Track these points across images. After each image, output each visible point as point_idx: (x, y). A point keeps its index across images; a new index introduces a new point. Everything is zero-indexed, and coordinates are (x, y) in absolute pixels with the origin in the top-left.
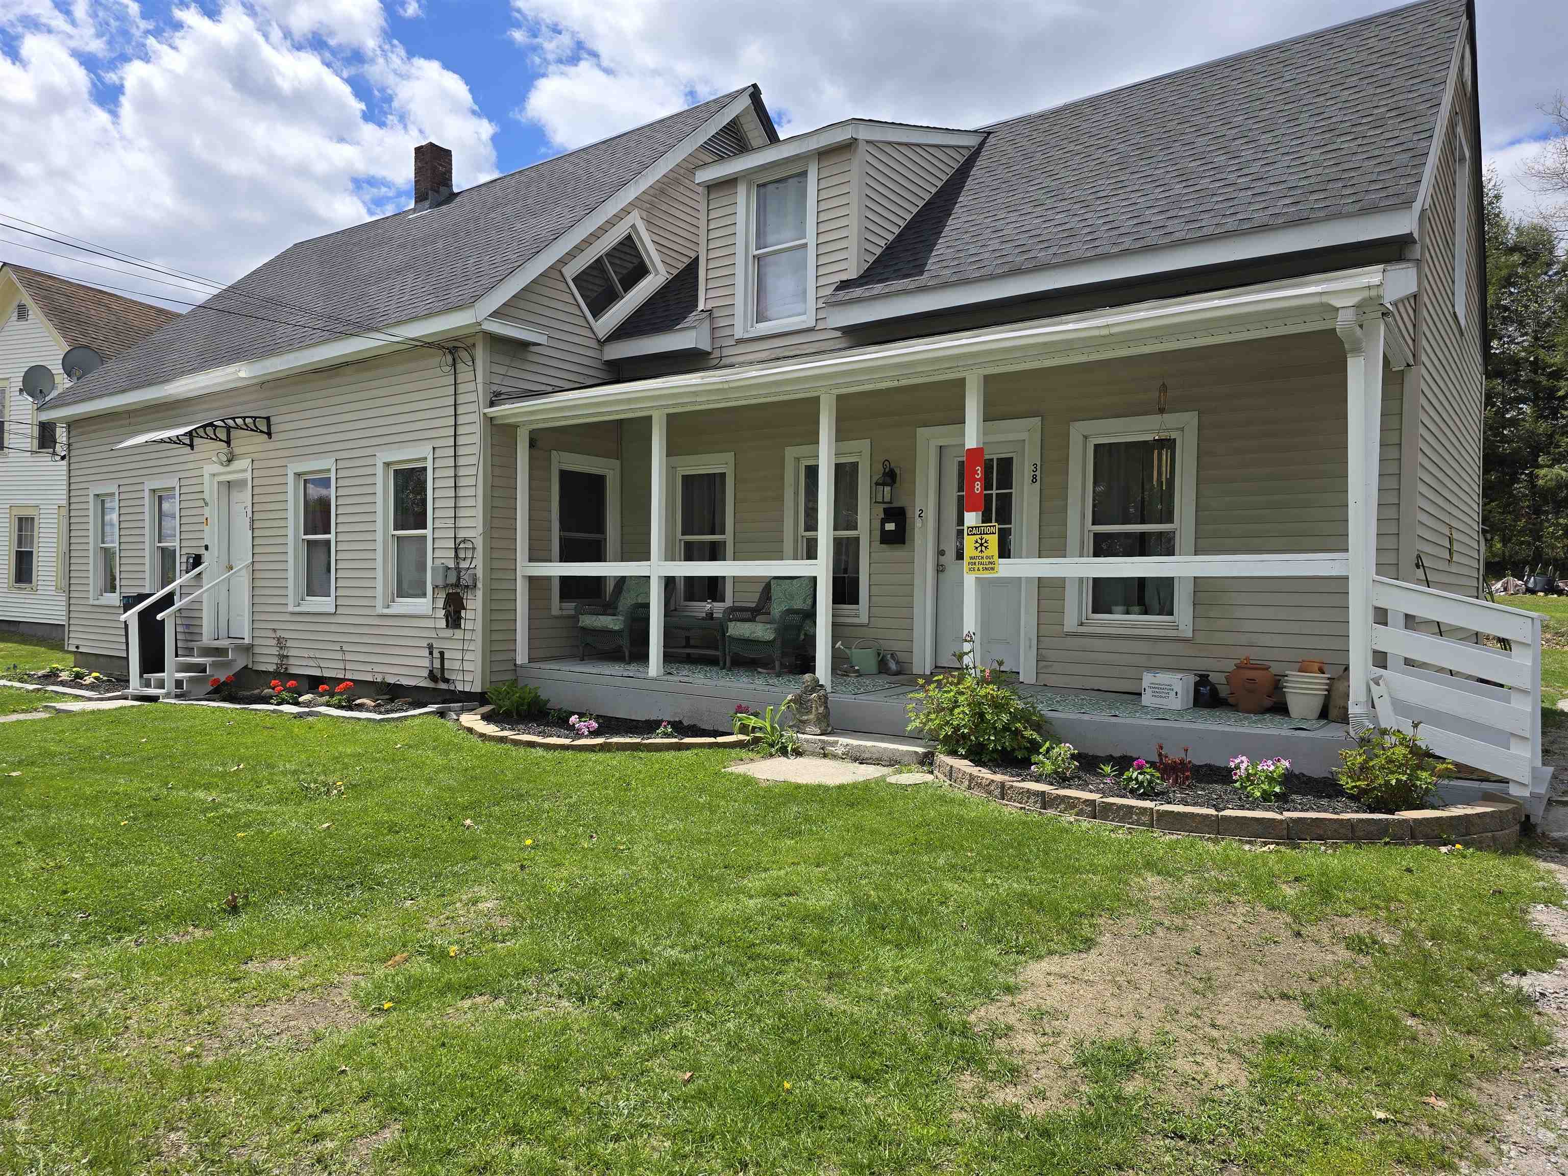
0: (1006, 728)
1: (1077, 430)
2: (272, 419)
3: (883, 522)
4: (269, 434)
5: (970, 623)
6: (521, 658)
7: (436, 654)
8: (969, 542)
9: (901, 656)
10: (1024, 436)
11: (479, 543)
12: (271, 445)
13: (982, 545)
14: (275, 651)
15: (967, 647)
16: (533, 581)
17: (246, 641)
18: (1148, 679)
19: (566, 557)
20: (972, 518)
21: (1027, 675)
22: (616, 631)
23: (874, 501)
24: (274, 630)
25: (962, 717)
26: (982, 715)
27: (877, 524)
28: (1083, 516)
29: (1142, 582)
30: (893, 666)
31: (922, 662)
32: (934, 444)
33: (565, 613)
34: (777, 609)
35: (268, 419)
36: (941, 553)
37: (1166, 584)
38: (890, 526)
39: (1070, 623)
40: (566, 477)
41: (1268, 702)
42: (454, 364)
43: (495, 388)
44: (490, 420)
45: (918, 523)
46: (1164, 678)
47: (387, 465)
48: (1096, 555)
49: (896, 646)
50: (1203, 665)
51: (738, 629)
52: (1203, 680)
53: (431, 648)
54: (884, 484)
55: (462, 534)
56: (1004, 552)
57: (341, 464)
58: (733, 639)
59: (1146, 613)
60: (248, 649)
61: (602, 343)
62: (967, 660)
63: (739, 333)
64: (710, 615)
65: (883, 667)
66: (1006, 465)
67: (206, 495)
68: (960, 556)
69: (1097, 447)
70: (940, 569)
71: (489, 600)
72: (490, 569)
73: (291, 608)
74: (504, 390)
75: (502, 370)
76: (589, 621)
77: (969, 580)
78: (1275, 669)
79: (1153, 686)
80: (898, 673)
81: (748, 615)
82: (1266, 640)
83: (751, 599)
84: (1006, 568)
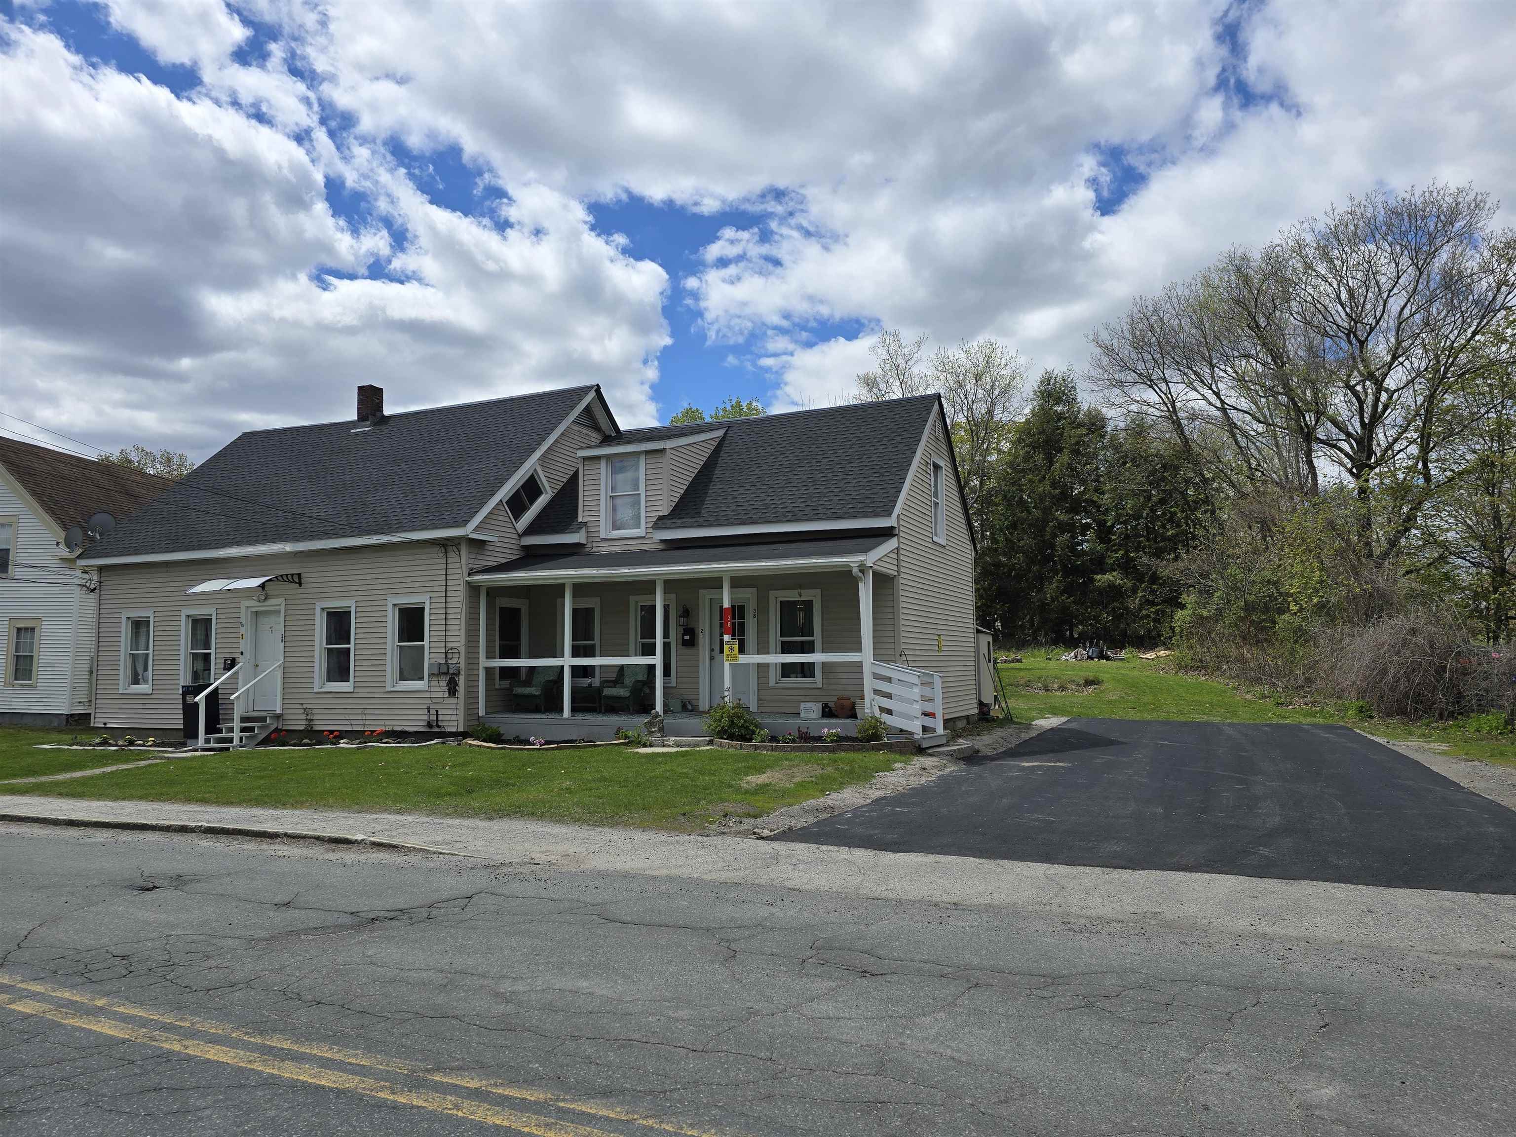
0: (742, 726)
1: (772, 594)
2: (303, 576)
3: (684, 635)
4: (300, 584)
5: (727, 683)
6: (482, 713)
7: (433, 712)
8: (726, 647)
9: (694, 702)
10: (749, 596)
11: (462, 650)
12: (300, 591)
13: (732, 649)
14: (304, 717)
15: (726, 693)
16: (488, 670)
17: (278, 712)
18: (802, 705)
19: (502, 656)
20: (726, 638)
21: (753, 708)
22: (536, 696)
23: (678, 625)
24: (302, 704)
25: (725, 721)
26: (732, 721)
27: (680, 636)
28: (776, 633)
29: (802, 664)
30: (690, 707)
31: (704, 705)
32: (708, 597)
33: (502, 687)
34: (628, 681)
35: (299, 575)
36: (712, 650)
37: (812, 665)
38: (687, 637)
39: (772, 683)
40: (502, 609)
41: (850, 713)
42: (446, 553)
43: (470, 566)
44: (468, 583)
45: (701, 635)
46: (809, 705)
47: (395, 605)
48: (783, 653)
49: (691, 697)
50: (826, 699)
51: (607, 692)
52: (825, 706)
53: (429, 709)
54: (683, 617)
55: (450, 645)
56: (742, 651)
57: (359, 604)
58: (607, 697)
59: (805, 677)
60: (278, 717)
61: (520, 536)
62: (726, 699)
63: (603, 536)
64: (590, 685)
65: (684, 708)
66: (742, 608)
67: (243, 620)
68: (722, 651)
69: (781, 602)
70: (712, 658)
71: (467, 680)
72: (468, 664)
73: (316, 690)
74: (475, 566)
75: (473, 556)
76: (520, 690)
77: (727, 665)
78: (852, 699)
79: (805, 709)
80: (692, 711)
81: (611, 684)
82: (850, 687)
83: (613, 676)
84: (743, 659)
